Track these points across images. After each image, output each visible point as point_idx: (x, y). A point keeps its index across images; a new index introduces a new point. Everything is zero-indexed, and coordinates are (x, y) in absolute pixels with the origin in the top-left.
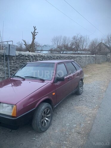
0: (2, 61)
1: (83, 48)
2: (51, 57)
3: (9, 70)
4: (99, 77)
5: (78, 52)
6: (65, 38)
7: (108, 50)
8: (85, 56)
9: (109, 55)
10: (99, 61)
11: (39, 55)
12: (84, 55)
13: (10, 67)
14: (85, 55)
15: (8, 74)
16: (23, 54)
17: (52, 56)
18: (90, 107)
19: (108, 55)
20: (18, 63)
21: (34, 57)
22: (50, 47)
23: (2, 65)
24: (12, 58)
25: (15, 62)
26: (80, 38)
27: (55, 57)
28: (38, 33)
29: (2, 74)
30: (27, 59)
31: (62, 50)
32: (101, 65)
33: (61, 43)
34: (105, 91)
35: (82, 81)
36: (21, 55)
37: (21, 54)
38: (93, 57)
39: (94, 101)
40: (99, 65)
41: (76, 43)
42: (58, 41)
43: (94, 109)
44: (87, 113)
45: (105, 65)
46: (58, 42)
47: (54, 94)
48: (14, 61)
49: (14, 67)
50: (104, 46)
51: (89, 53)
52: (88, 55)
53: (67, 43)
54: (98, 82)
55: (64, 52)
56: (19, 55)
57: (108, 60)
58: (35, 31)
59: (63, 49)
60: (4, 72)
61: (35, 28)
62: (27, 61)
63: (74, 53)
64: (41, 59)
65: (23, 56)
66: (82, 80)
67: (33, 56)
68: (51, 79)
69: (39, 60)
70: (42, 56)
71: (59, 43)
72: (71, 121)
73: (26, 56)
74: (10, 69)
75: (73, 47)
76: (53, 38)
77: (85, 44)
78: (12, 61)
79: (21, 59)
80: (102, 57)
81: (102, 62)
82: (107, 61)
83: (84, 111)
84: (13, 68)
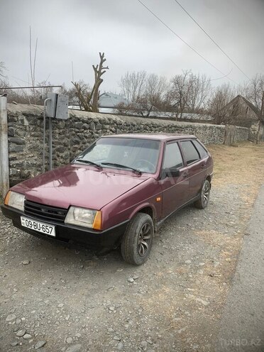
0: (38, 129)
1: (193, 105)
2: (134, 126)
3: (52, 149)
4: (236, 176)
5: (185, 115)
6: (153, 78)
7: (252, 115)
8: (204, 127)
9: (255, 127)
10: (232, 139)
11: (109, 119)
12: (201, 125)
13: (53, 143)
14: (204, 124)
15: (47, 158)
16: (78, 116)
17: (135, 123)
18: (226, 233)
19: (253, 126)
20: (68, 135)
21: (99, 124)
22: (116, 98)
23: (37, 138)
24: (56, 123)
25: (64, 133)
26: (191, 82)
27: (142, 126)
28: (107, 68)
29: (36, 157)
30: (85, 128)
31: (145, 108)
32: (237, 149)
33: (142, 91)
34: (253, 206)
35: (210, 181)
36: (74, 119)
37: (74, 116)
38: (220, 128)
39: (232, 223)
40: (232, 150)
41: (180, 93)
42: (137, 84)
43: (235, 236)
44: (221, 244)
45: (246, 150)
46: (135, 88)
47: (159, 199)
48: (61, 131)
49: (60, 144)
50: (244, 105)
51: (210, 118)
52: (209, 125)
53: (157, 91)
54: (236, 186)
55: (151, 114)
56: (71, 118)
57: (252, 139)
58: (101, 63)
59: (149, 105)
60: (41, 154)
61: (102, 57)
62: (85, 131)
63: (175, 116)
64: (113, 129)
65: (79, 120)
66: (209, 178)
67: (98, 120)
68: (154, 172)
69: (108, 131)
70: (115, 122)
71: (137, 90)
72: (194, 256)
73: (84, 122)
74: (53, 147)
75: (173, 102)
76: (124, 77)
77: (200, 96)
78: (57, 131)
79: (74, 127)
80: (238, 131)
81: (238, 141)
82: (249, 140)
83: (215, 241)
84: (58, 146)
